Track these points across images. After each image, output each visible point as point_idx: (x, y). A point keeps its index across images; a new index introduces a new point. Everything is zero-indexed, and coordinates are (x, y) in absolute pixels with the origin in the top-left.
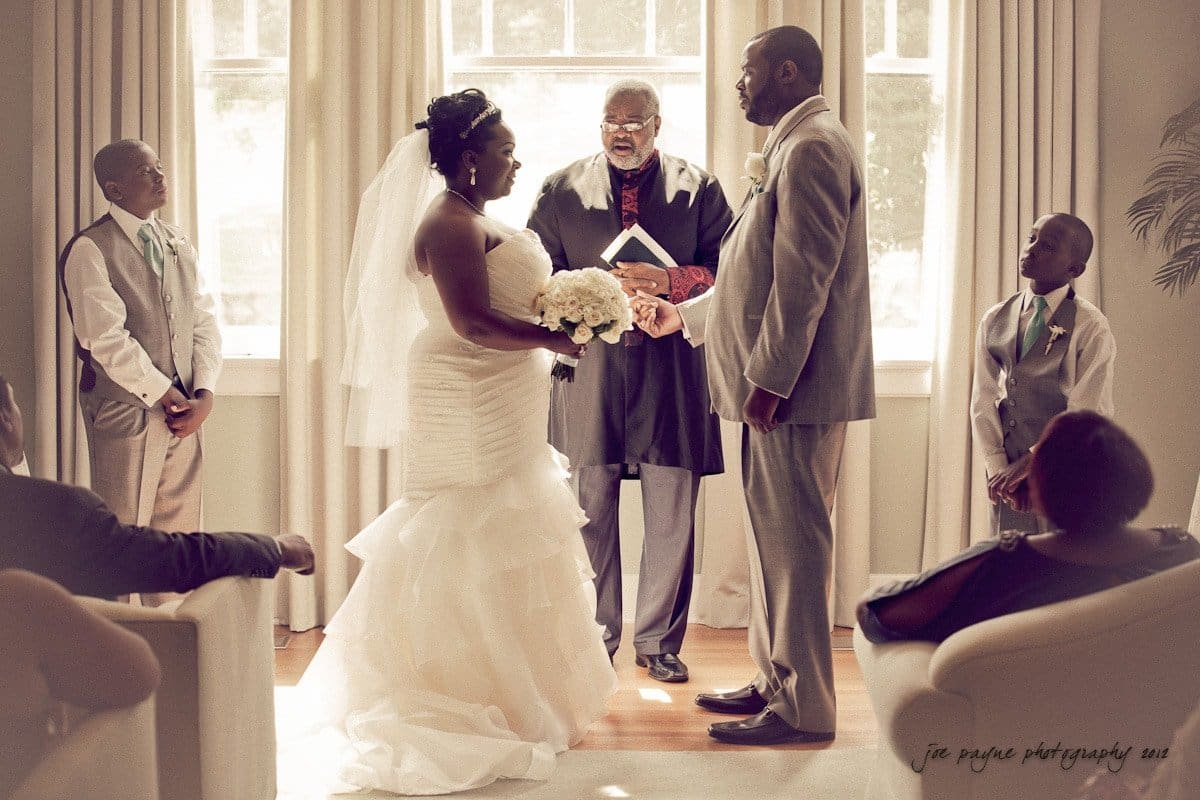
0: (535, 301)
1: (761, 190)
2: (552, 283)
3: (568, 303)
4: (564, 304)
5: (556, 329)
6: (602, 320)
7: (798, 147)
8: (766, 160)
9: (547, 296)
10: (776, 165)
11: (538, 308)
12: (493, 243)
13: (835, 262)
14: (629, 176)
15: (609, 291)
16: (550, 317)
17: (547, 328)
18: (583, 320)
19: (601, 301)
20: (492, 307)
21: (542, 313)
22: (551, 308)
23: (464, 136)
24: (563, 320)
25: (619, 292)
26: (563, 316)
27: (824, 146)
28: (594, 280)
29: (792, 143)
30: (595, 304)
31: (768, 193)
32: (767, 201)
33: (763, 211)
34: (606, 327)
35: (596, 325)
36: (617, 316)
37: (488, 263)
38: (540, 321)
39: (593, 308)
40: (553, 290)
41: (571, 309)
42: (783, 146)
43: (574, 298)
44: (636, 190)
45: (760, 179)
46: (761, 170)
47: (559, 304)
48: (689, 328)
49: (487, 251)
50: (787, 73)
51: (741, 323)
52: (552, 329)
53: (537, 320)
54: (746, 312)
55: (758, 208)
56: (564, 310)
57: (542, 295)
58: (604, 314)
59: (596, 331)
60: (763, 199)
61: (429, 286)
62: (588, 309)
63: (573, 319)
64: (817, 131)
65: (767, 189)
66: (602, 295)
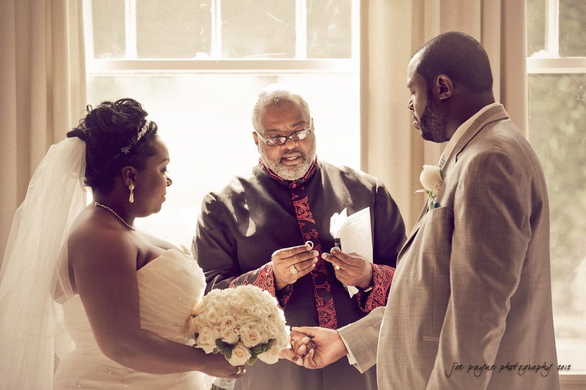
0: (188, 320)
1: (437, 205)
2: (206, 303)
3: (224, 323)
4: (219, 324)
5: (212, 351)
6: (261, 339)
7: (475, 159)
8: (443, 174)
9: (201, 316)
10: (452, 178)
11: (192, 330)
12: (145, 258)
13: (515, 282)
14: (295, 185)
15: (267, 310)
16: (205, 339)
17: (201, 350)
18: (240, 340)
19: (258, 320)
20: (142, 327)
21: (197, 336)
22: (205, 329)
23: (126, 150)
24: (219, 342)
25: (275, 309)
26: (218, 337)
27: (502, 158)
28: (251, 298)
29: (470, 154)
30: (253, 323)
31: (445, 208)
32: (444, 217)
33: (440, 228)
34: (265, 346)
35: (253, 346)
36: (274, 334)
37: (139, 281)
38: (194, 343)
39: (250, 327)
40: (207, 310)
41: (228, 328)
42: (461, 158)
43: (230, 318)
44: (306, 199)
45: (435, 192)
46: (437, 183)
47: (214, 324)
48: (354, 354)
49: (138, 268)
50: (443, 90)
51: (415, 344)
52: (207, 352)
53: (192, 342)
54: (421, 334)
55: (434, 224)
56: (219, 330)
57: (194, 316)
58: (261, 333)
59: (254, 351)
60: (439, 215)
61: (76, 304)
62: (245, 329)
63: (229, 340)
64: (496, 142)
65: (443, 203)
66: (259, 312)
